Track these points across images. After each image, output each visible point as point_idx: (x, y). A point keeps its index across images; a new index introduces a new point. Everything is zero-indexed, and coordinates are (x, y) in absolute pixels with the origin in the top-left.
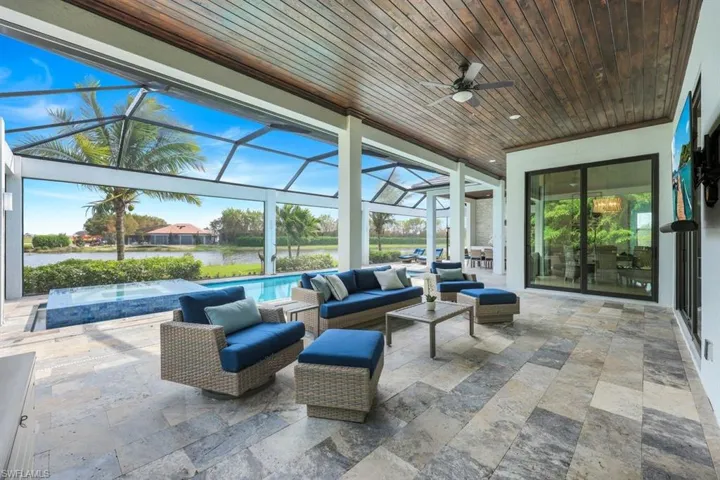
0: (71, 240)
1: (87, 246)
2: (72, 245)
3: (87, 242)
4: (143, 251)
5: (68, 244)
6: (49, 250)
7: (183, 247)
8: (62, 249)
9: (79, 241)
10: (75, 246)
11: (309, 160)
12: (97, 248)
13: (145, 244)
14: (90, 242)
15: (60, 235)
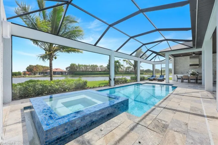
0: (22, 74)
1: (27, 75)
2: (22, 75)
3: (27, 74)
4: (45, 77)
5: (21, 75)
6: (15, 77)
7: (58, 76)
8: (19, 76)
9: (25, 73)
10: (23, 75)
11: (131, 38)
12: (30, 76)
13: (46, 75)
14: (28, 74)
15: (19, 72)
